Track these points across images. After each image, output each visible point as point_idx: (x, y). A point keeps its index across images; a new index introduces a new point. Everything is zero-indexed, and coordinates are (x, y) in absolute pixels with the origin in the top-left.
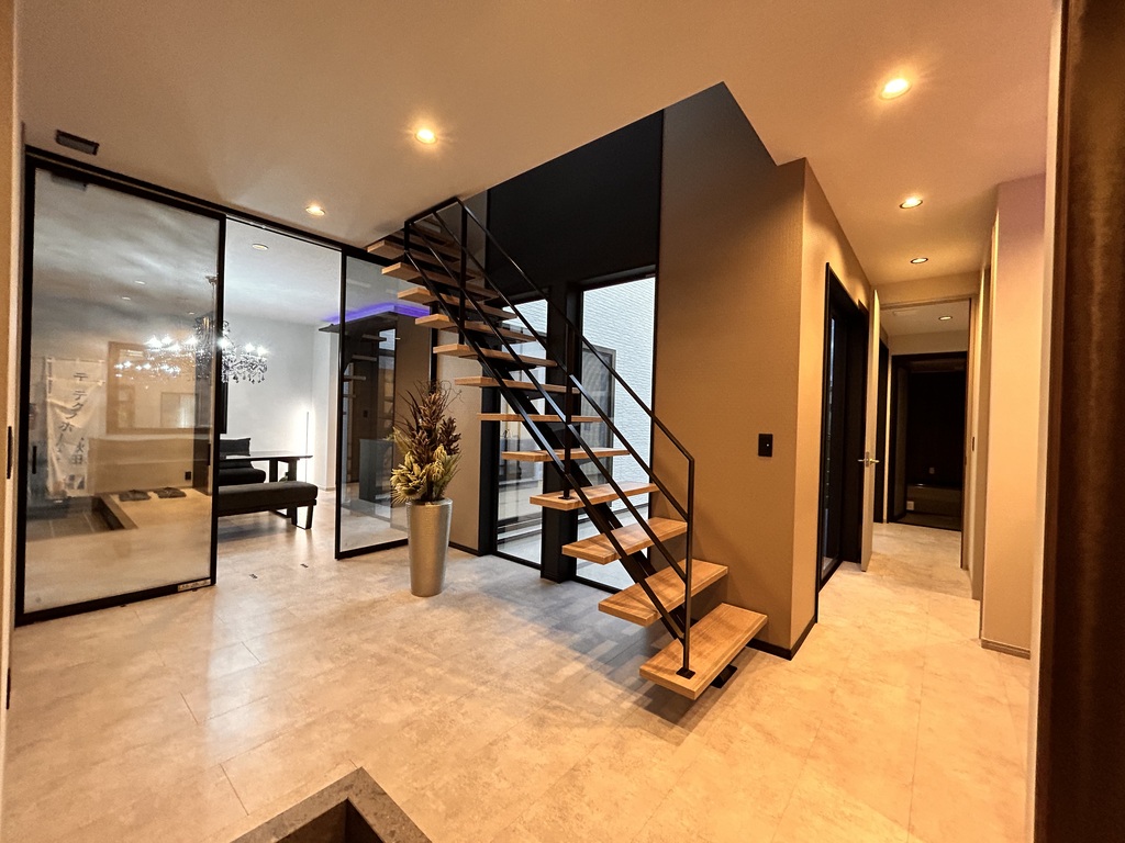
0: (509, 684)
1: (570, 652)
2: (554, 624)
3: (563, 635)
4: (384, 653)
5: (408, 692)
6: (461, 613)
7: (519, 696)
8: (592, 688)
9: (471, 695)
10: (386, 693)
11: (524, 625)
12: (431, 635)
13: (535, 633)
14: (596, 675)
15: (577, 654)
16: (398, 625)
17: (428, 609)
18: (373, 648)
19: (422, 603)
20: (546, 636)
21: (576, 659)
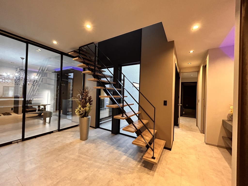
0: (110, 163)
1: (123, 153)
2: (117, 146)
3: (120, 148)
4: (76, 158)
5: (84, 169)
6: (94, 144)
7: (113, 167)
8: (130, 162)
9: (100, 168)
10: (78, 170)
11: (110, 147)
12: (87, 151)
13: (113, 149)
14: (130, 159)
15: (124, 154)
16: (78, 149)
17: (85, 144)
18: (72, 157)
19: (83, 142)
20: (116, 149)
21: (124, 155)
